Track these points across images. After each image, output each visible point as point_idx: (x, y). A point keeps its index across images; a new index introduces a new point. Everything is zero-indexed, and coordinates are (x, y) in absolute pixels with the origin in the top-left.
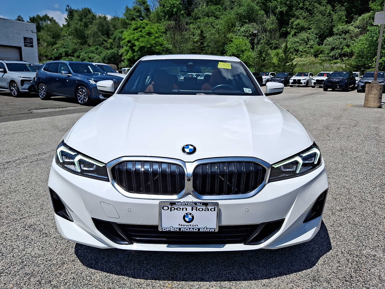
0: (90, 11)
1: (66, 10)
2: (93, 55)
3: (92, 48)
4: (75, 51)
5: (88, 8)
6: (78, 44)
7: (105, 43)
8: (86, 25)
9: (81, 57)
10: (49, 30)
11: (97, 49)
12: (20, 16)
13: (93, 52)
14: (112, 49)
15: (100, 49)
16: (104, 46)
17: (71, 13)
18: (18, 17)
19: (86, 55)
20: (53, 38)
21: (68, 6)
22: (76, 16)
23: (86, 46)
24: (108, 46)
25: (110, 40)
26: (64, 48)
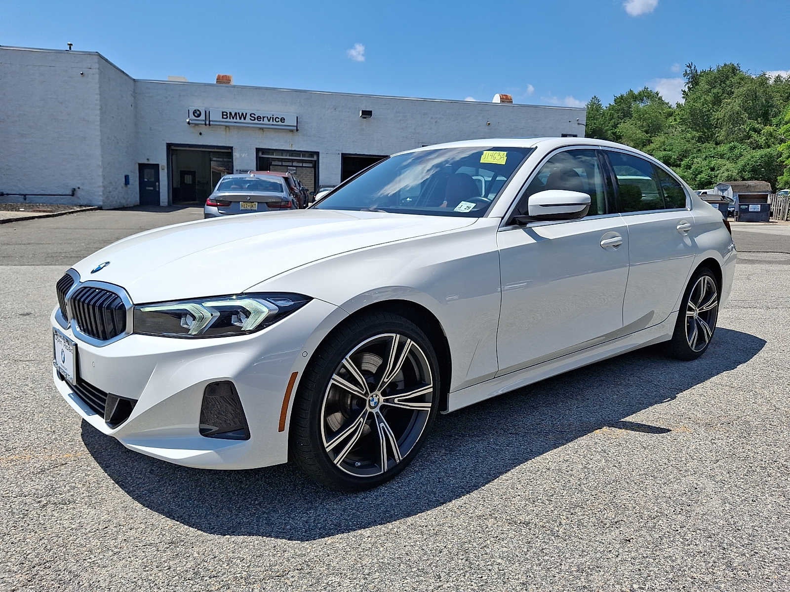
0: (734, 70)
1: (686, 74)
2: (720, 161)
3: (723, 148)
4: (684, 155)
5: (733, 63)
6: (694, 141)
7: (754, 135)
8: (717, 101)
9: (693, 167)
10: (641, 118)
11: (732, 149)
12: (595, 97)
13: (722, 156)
14: (769, 147)
15: (740, 148)
16: (751, 143)
17: (694, 80)
18: (593, 98)
19: (705, 163)
20: (647, 132)
21: (690, 66)
22: (703, 85)
23: (711, 145)
24: (762, 140)
25: (768, 127)
26: (665, 150)
